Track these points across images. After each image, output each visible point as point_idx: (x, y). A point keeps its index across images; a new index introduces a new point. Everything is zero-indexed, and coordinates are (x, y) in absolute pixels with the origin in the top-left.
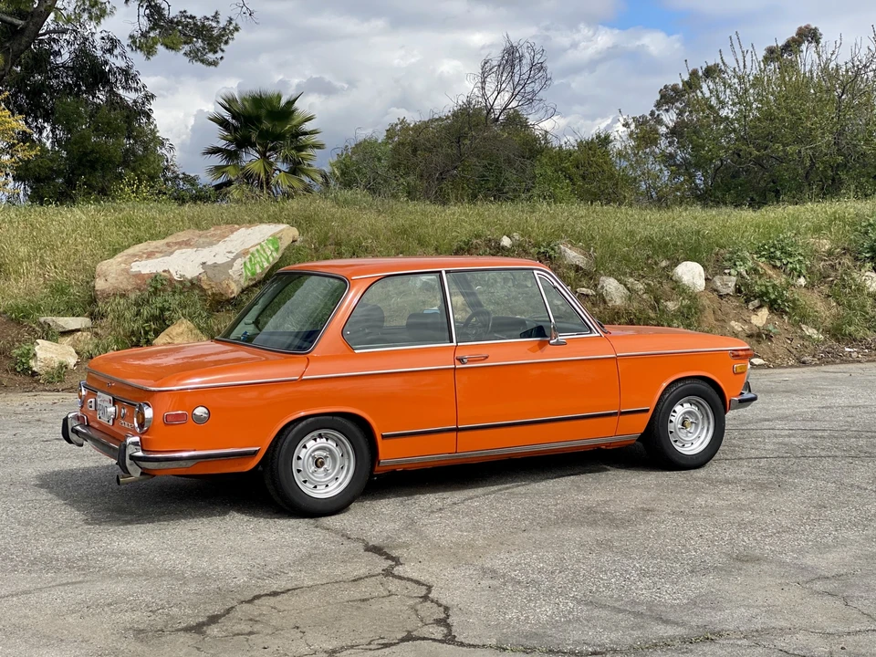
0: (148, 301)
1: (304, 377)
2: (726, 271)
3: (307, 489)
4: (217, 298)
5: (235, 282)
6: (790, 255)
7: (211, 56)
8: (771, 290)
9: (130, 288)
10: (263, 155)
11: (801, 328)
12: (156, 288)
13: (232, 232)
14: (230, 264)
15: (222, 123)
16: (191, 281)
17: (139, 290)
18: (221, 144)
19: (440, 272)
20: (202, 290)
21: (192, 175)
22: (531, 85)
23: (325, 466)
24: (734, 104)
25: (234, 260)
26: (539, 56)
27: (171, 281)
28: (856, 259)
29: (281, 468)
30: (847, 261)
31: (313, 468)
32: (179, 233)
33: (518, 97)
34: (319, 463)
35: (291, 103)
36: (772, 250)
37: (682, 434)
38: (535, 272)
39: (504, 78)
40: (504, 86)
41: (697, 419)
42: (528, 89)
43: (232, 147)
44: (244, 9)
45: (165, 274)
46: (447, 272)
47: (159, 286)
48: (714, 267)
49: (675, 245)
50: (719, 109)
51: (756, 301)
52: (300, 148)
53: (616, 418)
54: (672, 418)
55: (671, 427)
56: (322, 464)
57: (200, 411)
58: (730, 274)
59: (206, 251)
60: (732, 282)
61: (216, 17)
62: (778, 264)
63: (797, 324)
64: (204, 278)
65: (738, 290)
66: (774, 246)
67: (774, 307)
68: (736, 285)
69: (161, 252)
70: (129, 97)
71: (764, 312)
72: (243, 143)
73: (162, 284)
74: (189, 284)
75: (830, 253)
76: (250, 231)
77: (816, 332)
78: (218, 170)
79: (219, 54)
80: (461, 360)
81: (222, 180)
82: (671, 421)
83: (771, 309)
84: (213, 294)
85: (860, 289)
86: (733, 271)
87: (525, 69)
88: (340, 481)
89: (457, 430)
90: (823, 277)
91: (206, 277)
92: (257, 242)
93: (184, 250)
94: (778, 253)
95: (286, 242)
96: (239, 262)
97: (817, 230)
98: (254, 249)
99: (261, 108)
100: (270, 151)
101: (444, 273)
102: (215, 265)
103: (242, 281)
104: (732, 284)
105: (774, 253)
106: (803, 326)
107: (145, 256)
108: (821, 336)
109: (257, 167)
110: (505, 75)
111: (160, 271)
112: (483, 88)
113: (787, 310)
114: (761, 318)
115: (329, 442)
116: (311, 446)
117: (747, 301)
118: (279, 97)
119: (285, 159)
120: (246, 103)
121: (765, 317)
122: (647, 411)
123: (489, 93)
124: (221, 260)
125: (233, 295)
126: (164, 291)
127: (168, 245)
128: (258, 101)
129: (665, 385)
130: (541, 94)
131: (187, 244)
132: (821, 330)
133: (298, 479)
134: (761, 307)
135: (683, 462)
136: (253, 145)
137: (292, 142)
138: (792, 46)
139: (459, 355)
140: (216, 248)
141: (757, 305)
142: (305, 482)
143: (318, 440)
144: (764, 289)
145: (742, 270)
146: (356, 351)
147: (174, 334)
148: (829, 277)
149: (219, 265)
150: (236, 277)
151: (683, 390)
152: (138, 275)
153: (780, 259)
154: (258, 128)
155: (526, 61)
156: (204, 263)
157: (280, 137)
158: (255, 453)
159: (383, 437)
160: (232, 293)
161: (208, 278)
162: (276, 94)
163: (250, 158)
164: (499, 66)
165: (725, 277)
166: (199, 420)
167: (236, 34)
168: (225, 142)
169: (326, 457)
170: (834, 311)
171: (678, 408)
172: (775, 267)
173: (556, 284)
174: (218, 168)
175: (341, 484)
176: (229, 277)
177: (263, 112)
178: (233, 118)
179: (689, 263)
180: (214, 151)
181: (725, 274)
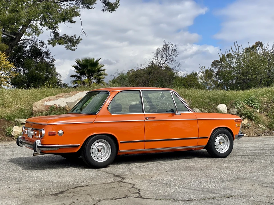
0: (49, 113)
1: (95, 122)
2: (234, 107)
3: (95, 159)
6: (254, 102)
7: (73, 48)
8: (248, 113)
9: (43, 110)
10: (88, 77)
11: (258, 125)
12: (52, 110)
13: (77, 93)
14: (75, 103)
15: (76, 67)
16: (63, 108)
17: (47, 110)
18: (75, 74)
19: (140, 90)
20: (66, 110)
21: (66, 84)
22: (172, 56)
23: (101, 152)
24: (236, 63)
25: (77, 101)
26: (174, 47)
27: (57, 107)
29: (87, 151)
30: (273, 104)
31: (97, 152)
32: (60, 94)
33: (168, 60)
34: (99, 151)
35: (97, 61)
36: (248, 101)
37: (219, 146)
38: (171, 92)
39: (163, 54)
40: (164, 56)
41: (224, 141)
42: (171, 57)
43: (79, 75)
44: (83, 33)
45: (55, 105)
46: (142, 90)
47: (53, 109)
48: (230, 106)
49: (217, 99)
50: (231, 64)
51: (244, 116)
52: (100, 75)
53: (197, 140)
54: (216, 141)
55: (215, 144)
56: (100, 151)
57: (61, 132)
58: (235, 108)
59: (68, 98)
61: (75, 36)
62: (250, 105)
63: (257, 124)
65: (238, 113)
66: (249, 99)
67: (249, 118)
68: (237, 111)
69: (54, 99)
70: (48, 60)
71: (246, 120)
72: (82, 73)
73: (54, 109)
74: (62, 109)
75: (267, 102)
76: (82, 93)
77: (263, 126)
78: (74, 82)
79: (76, 47)
80: (146, 118)
81: (76, 85)
82: (216, 142)
83: (248, 119)
86: (236, 107)
87: (170, 51)
88: (106, 157)
89: (145, 141)
90: (265, 110)
91: (68, 106)
93: (61, 99)
94: (250, 102)
97: (263, 95)
99: (88, 62)
100: (90, 76)
101: (141, 91)
102: (71, 103)
104: (236, 111)
105: (249, 102)
106: (259, 124)
107: (49, 100)
108: (265, 127)
109: (86, 81)
110: (164, 53)
111: (53, 104)
112: (157, 57)
113: (254, 119)
114: (245, 121)
115: (103, 144)
116: (96, 145)
117: (241, 116)
118: (94, 60)
119: (95, 78)
120: (84, 62)
121: (247, 121)
122: (208, 138)
123: (159, 59)
124: (73, 101)
126: (55, 111)
127: (56, 97)
128: (87, 61)
129: (213, 130)
130: (175, 59)
131: (62, 97)
132: (265, 126)
133: (92, 155)
134: (245, 118)
135: (220, 155)
136: (85, 75)
137: (97, 73)
138: (254, 48)
139: (145, 117)
140: (71, 98)
141: (244, 118)
142: (95, 156)
143: (99, 143)
144: (246, 112)
145: (239, 107)
146: (112, 114)
148: (267, 109)
149: (72, 103)
151: (219, 132)
152: (46, 106)
153: (251, 104)
154: (87, 69)
155: (171, 49)
156: (67, 102)
157: (94, 72)
158: (78, 146)
159: (121, 143)
161: (69, 107)
162: (93, 58)
163: (84, 78)
164: (162, 50)
165: (234, 109)
166: (60, 135)
167: (81, 41)
168: (77, 73)
169: (102, 149)
170: (269, 120)
171: (218, 137)
172: (249, 106)
173: (177, 96)
174: (74, 81)
175: (106, 158)
177: (89, 64)
178: (79, 66)
179: (222, 104)
180: (73, 76)
181: (233, 108)
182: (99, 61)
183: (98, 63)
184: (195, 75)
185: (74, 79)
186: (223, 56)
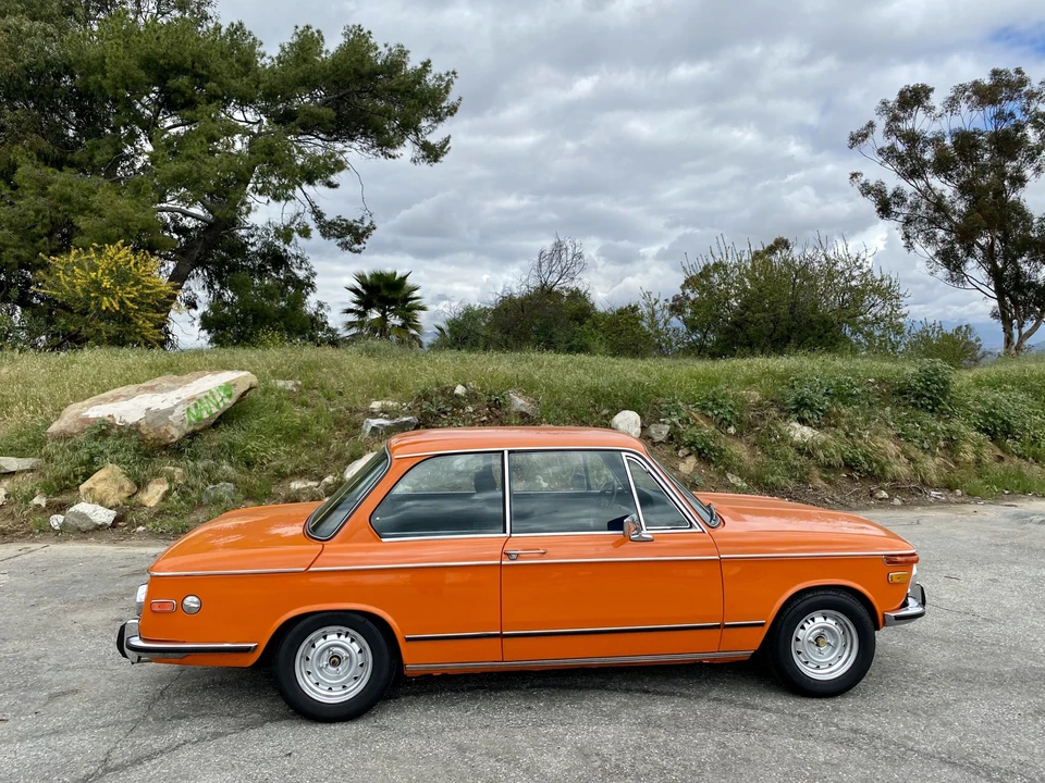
2: (661, 420)
4: (155, 442)
5: (177, 427)
6: (721, 406)
7: (356, 247)
8: (698, 440)
9: (75, 432)
10: (382, 314)
11: (726, 476)
14: (171, 411)
15: (356, 291)
16: (131, 426)
18: (353, 306)
20: (141, 435)
21: (335, 328)
22: (573, 268)
25: (177, 406)
26: (579, 248)
27: (110, 425)
28: (782, 410)
30: (774, 412)
35: (403, 278)
36: (705, 401)
39: (554, 263)
42: (571, 271)
43: (361, 309)
45: (108, 419)
48: (651, 416)
49: (616, 396)
51: (685, 450)
52: (411, 310)
58: (664, 423)
59: (162, 396)
60: (665, 430)
61: (362, 221)
62: (710, 413)
63: (722, 473)
64: (143, 423)
65: (670, 438)
66: (707, 398)
67: (701, 456)
68: (669, 433)
70: (301, 274)
71: (692, 461)
72: (369, 305)
74: (128, 429)
75: (759, 405)
77: (740, 480)
79: (362, 245)
83: (699, 458)
84: (152, 439)
85: (784, 439)
86: (668, 421)
87: (570, 258)
90: (752, 426)
91: (145, 423)
92: (208, 388)
93: (144, 395)
94: (711, 404)
95: (242, 389)
96: (181, 407)
97: (749, 382)
98: (203, 395)
100: (387, 311)
102: (157, 411)
103: (185, 426)
104: (665, 433)
105: (709, 405)
106: (728, 474)
108: (744, 484)
110: (555, 260)
111: (106, 415)
112: (539, 270)
113: (713, 459)
114: (689, 466)
117: (677, 449)
118: (395, 274)
120: (373, 278)
121: (693, 465)
124: (166, 406)
125: (173, 440)
128: (378, 277)
130: (579, 275)
131: (153, 389)
134: (690, 454)
136: (375, 307)
137: (404, 305)
138: (771, 250)
140: (170, 394)
141: (686, 454)
144: (692, 439)
145: (676, 419)
147: (98, 479)
148: (757, 426)
149: (160, 411)
150: (176, 422)
153: (712, 410)
154: (378, 295)
155: (570, 251)
156: (150, 409)
157: (393, 302)
160: (173, 438)
161: (148, 423)
162: (393, 272)
164: (551, 254)
165: (660, 426)
167: (373, 232)
168: (357, 305)
170: (758, 460)
172: (706, 417)
174: (351, 323)
176: (169, 423)
177: (382, 284)
178: (363, 288)
179: (627, 412)
180: (349, 311)
181: (660, 422)
182: (407, 279)
183: (405, 283)
184: (635, 309)
185: (352, 318)
186: (706, 267)
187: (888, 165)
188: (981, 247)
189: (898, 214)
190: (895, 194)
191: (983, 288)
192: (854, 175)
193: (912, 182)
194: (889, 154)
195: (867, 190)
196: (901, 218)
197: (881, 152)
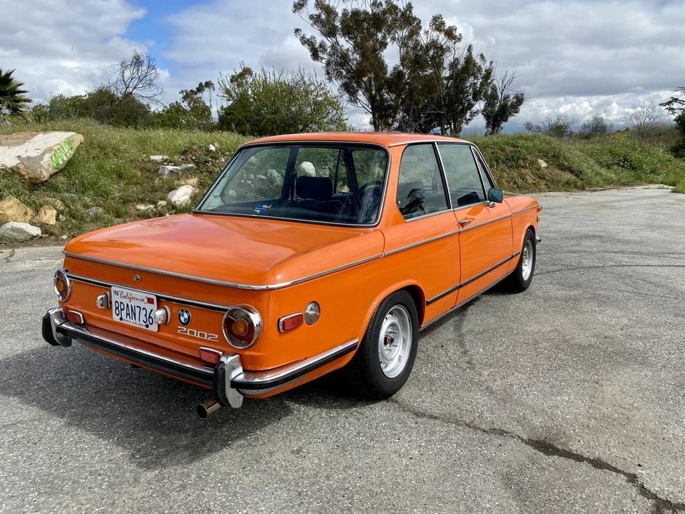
4: (33, 181)
5: (45, 170)
13: (33, 136)
14: (41, 157)
16: (12, 169)
20: (22, 176)
25: (43, 154)
26: (152, 62)
35: (8, 75)
52: (18, 101)
53: (510, 261)
64: (22, 167)
74: (11, 171)
76: (46, 136)
80: (462, 225)
84: (30, 178)
86: (326, 167)
89: (459, 287)
92: (56, 143)
95: (76, 144)
96: (47, 156)
98: (56, 147)
101: (436, 144)
102: (29, 158)
103: (51, 169)
112: (123, 77)
115: (396, 317)
119: (8, 107)
122: (519, 254)
124: (33, 154)
125: (45, 179)
130: (155, 81)
135: (524, 286)
137: (11, 97)
140: (24, 147)
147: (5, 207)
149: (33, 158)
150: (46, 166)
155: (145, 64)
156: (19, 157)
157: (4, 94)
158: (355, 345)
159: (428, 303)
160: (44, 177)
161: (25, 167)
164: (131, 65)
165: (324, 170)
176: (41, 166)
179: (306, 162)
182: (12, 76)
183: (12, 79)
187: (315, 26)
188: (365, 83)
189: (322, 59)
190: (321, 46)
191: (365, 106)
192: (297, 31)
193: (329, 39)
194: (316, 19)
195: (305, 41)
196: (324, 61)
197: (311, 17)
